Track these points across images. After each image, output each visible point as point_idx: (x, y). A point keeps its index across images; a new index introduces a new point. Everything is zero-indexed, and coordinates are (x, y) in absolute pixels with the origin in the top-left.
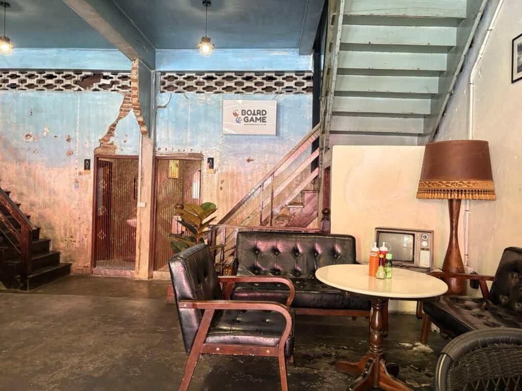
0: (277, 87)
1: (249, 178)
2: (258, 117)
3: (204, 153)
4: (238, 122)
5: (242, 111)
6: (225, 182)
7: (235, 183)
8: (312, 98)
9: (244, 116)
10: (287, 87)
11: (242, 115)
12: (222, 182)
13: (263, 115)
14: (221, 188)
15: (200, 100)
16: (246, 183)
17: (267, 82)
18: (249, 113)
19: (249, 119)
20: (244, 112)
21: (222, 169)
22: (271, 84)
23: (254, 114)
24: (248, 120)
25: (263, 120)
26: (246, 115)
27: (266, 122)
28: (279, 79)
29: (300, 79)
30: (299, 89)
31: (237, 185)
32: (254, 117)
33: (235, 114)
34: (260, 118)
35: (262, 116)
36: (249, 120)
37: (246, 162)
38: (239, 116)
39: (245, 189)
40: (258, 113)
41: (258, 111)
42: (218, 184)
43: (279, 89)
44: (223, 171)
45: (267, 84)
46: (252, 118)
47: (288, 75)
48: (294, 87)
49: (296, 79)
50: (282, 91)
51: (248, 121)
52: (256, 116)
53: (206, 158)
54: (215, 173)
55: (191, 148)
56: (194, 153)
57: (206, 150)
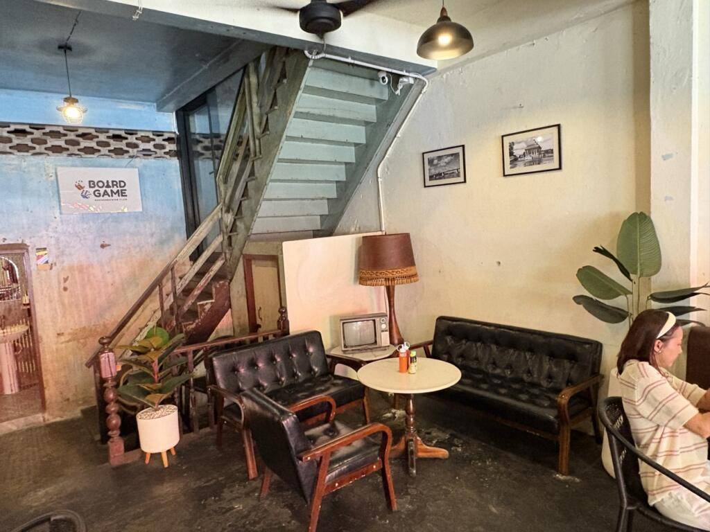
0: (130, 150)
1: (107, 269)
2: (115, 189)
3: (27, 242)
4: (85, 197)
5: (90, 182)
6: (70, 278)
7: (86, 279)
8: (178, 165)
9: (94, 189)
10: (144, 150)
11: (90, 187)
12: (66, 280)
13: (120, 187)
14: (65, 289)
15: (9, 165)
16: (103, 277)
17: (115, 142)
18: (101, 184)
19: (102, 193)
20: (92, 184)
21: (63, 262)
22: (122, 145)
23: (108, 186)
24: (100, 194)
25: (122, 193)
26: (97, 188)
27: (126, 196)
28: (132, 139)
29: (159, 140)
30: (160, 152)
31: (89, 280)
32: (109, 190)
33: (79, 187)
34: (118, 191)
35: (120, 189)
36: (102, 195)
37: (100, 250)
38: (85, 189)
39: (102, 284)
40: (113, 185)
41: (113, 182)
42: (59, 283)
43: (133, 151)
44: (65, 264)
45: (114, 144)
46: (105, 191)
47: (143, 134)
48: (153, 149)
49: (154, 140)
50: (138, 155)
51: (100, 196)
52: (112, 188)
53: (32, 248)
54: (51, 269)
55: (4, 237)
56: (9, 245)
57: (30, 238)
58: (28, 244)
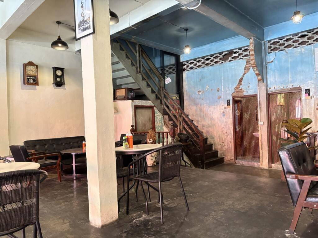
14: (317, 109)
15: (297, 52)
42: (315, 106)
53: (303, 89)
54: (311, 99)
55: (292, 85)
56: (294, 88)
57: (303, 84)
58: (302, 87)
